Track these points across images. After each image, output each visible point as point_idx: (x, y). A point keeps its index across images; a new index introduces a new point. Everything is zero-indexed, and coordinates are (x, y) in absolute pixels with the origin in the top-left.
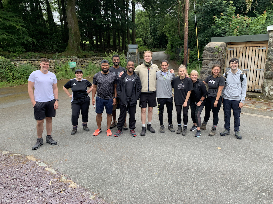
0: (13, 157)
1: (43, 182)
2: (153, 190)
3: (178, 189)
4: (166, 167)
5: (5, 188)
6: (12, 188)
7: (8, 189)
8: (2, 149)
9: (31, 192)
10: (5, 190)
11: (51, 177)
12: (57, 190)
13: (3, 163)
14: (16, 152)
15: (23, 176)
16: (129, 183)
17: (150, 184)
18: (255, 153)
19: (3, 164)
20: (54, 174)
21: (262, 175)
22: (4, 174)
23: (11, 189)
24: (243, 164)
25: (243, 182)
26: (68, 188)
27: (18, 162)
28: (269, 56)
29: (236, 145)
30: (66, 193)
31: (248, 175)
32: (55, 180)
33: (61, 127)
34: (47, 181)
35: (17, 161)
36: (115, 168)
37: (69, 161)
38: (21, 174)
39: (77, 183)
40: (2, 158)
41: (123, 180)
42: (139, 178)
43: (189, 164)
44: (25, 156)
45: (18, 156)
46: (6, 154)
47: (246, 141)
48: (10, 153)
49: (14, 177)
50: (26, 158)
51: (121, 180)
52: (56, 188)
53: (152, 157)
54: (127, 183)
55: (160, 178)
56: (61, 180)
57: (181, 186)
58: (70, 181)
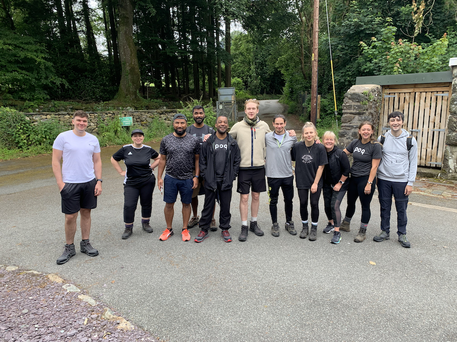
0: (24, 276)
1: (73, 319)
2: (259, 334)
3: (302, 333)
4: (282, 295)
5: (10, 329)
6: (22, 329)
7: (15, 330)
8: (6, 263)
9: (54, 337)
10: (10, 333)
11: (87, 312)
12: (97, 334)
13: (7, 286)
14: (28, 268)
15: (40, 309)
16: (219, 321)
17: (254, 323)
18: (433, 271)
19: (7, 288)
20: (93, 305)
21: (447, 310)
22: (9, 305)
23: (20, 331)
24: (413, 290)
25: (413, 322)
26: (115, 329)
27: (33, 284)
28: (454, 108)
29: (401, 257)
30: (112, 339)
31: (423, 310)
32: (94, 316)
33: (106, 225)
34: (80, 317)
35: (31, 282)
36: (195, 296)
37: (118, 283)
38: (37, 306)
39: (132, 322)
40: (6, 278)
41: (209, 316)
42: (236, 313)
43: (321, 291)
44: (44, 274)
45: (33, 275)
46: (13, 271)
47: (418, 251)
48: (20, 270)
49: (25, 311)
50: (46, 279)
51: (205, 317)
52: (95, 331)
53: (259, 278)
54: (216, 322)
55: (272, 314)
56: (103, 317)
57: (307, 328)
58: (120, 317)
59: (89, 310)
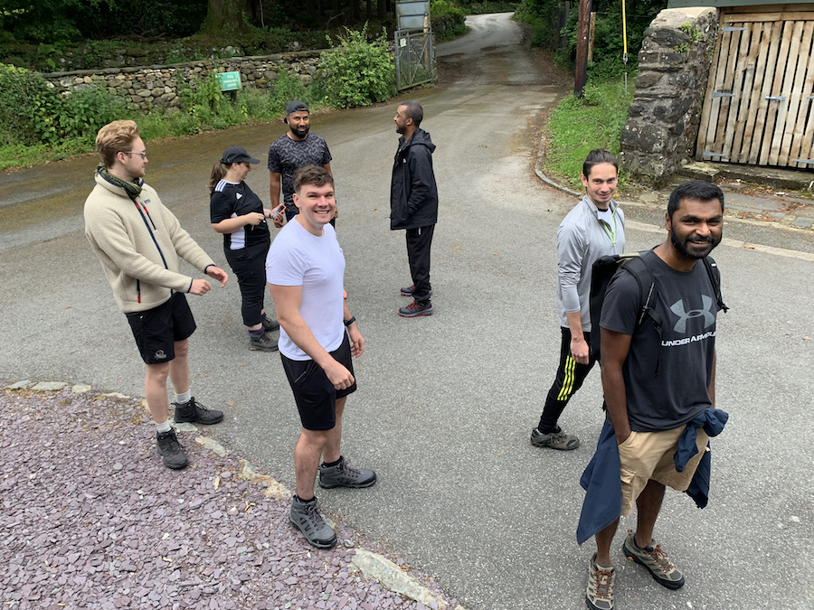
0: (103, 402)
1: (193, 480)
2: (489, 504)
3: (557, 502)
4: (523, 434)
5: (100, 498)
6: (119, 498)
7: (108, 499)
8: (69, 379)
9: (170, 510)
10: (101, 503)
11: (213, 467)
12: (234, 504)
13: (80, 420)
14: (108, 388)
15: (140, 462)
16: (425, 482)
17: (480, 486)
19: (82, 425)
20: (222, 455)
21: (797, 460)
22: (91, 455)
23: (116, 501)
24: (744, 423)
25: (739, 481)
26: (262, 497)
27: (121, 418)
30: (259, 513)
31: (757, 461)
32: (226, 474)
33: (221, 303)
34: (205, 476)
35: (116, 414)
36: (382, 436)
37: (255, 414)
38: (135, 457)
39: (286, 484)
40: (75, 407)
41: (407, 473)
42: (449, 467)
43: (588, 426)
44: (135, 399)
45: (118, 401)
46: (84, 393)
48: (95, 391)
49: (118, 466)
50: (139, 408)
51: (401, 474)
52: (231, 500)
53: (485, 402)
54: (420, 484)
55: (509, 469)
56: (240, 476)
57: (566, 494)
58: (267, 476)
59: (217, 463)
